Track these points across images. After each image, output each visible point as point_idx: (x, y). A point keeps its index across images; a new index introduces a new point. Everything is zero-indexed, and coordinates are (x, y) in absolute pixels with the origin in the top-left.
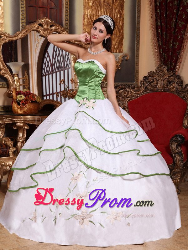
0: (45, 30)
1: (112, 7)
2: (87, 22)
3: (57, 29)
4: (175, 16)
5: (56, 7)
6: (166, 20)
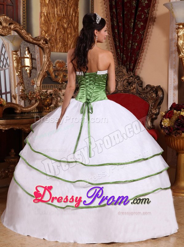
0: (4, 28)
1: (68, 5)
2: (44, 20)
3: (15, 28)
4: (133, 16)
5: (12, 4)
6: (123, 20)
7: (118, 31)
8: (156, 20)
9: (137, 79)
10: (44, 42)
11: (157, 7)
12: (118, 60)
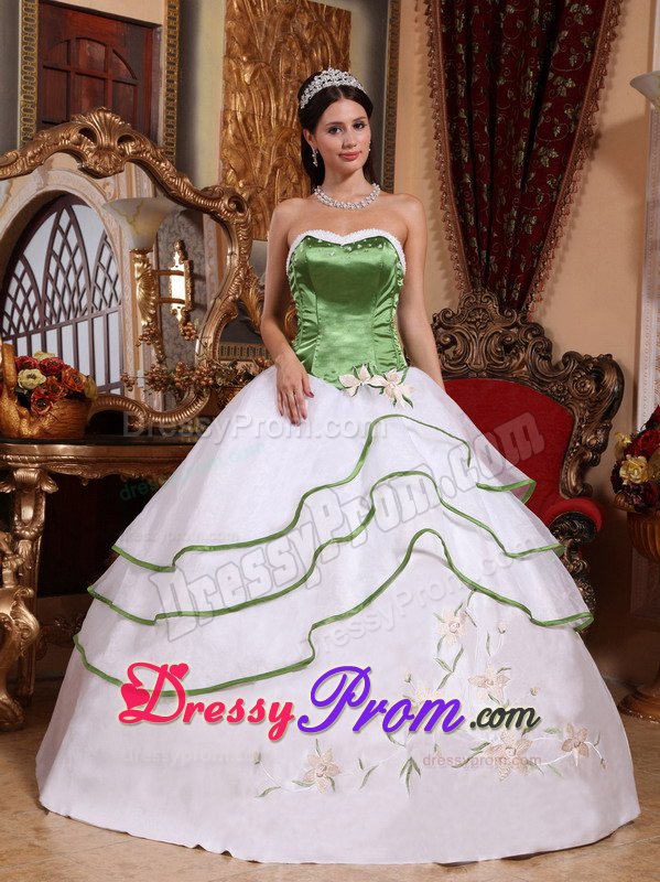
0: (102, 151)
2: (234, 135)
3: (139, 152)
4: (526, 130)
5: (134, 77)
6: (492, 144)
7: (473, 179)
8: (600, 142)
9: (534, 332)
10: (233, 206)
11: (606, 99)
12: (471, 273)
